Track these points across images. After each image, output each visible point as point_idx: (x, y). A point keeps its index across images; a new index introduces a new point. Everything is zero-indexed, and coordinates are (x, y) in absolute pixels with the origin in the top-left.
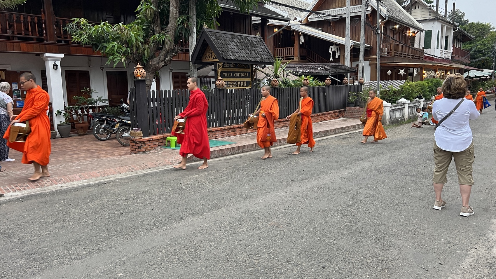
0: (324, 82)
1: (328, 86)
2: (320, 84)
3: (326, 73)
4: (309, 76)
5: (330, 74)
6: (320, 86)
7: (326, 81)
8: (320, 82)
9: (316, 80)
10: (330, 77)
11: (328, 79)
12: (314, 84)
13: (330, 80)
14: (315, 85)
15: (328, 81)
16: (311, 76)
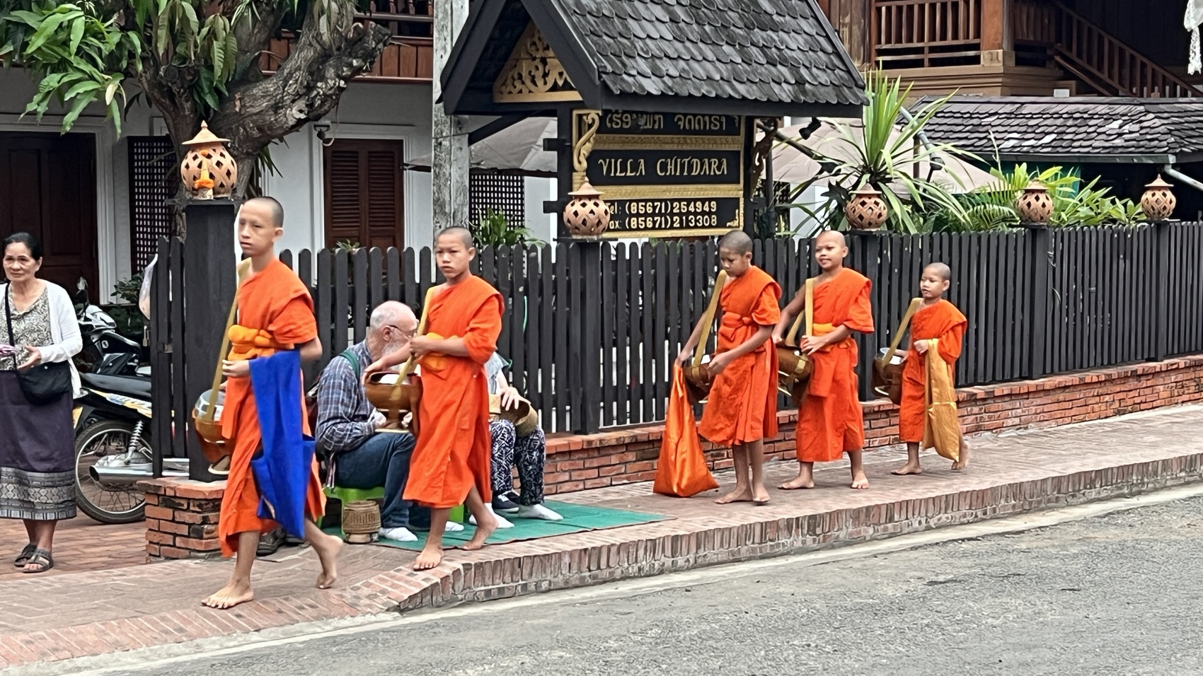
0: (1137, 201)
1: (1160, 226)
2: (1117, 209)
3: (1150, 152)
4: (1057, 169)
5: (1172, 159)
6: (1114, 221)
7: (1147, 196)
8: (1113, 202)
9: (1095, 189)
10: (1172, 172)
11: (1159, 188)
12: (1084, 211)
13: (1170, 195)
14: (1088, 218)
15: (1159, 194)
16: (1065, 171)
